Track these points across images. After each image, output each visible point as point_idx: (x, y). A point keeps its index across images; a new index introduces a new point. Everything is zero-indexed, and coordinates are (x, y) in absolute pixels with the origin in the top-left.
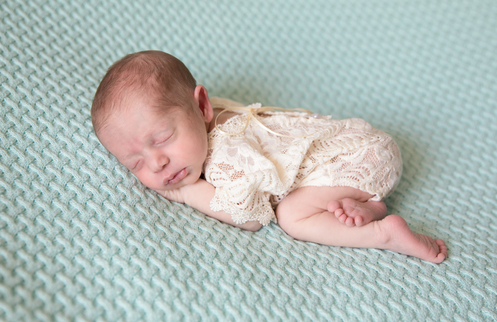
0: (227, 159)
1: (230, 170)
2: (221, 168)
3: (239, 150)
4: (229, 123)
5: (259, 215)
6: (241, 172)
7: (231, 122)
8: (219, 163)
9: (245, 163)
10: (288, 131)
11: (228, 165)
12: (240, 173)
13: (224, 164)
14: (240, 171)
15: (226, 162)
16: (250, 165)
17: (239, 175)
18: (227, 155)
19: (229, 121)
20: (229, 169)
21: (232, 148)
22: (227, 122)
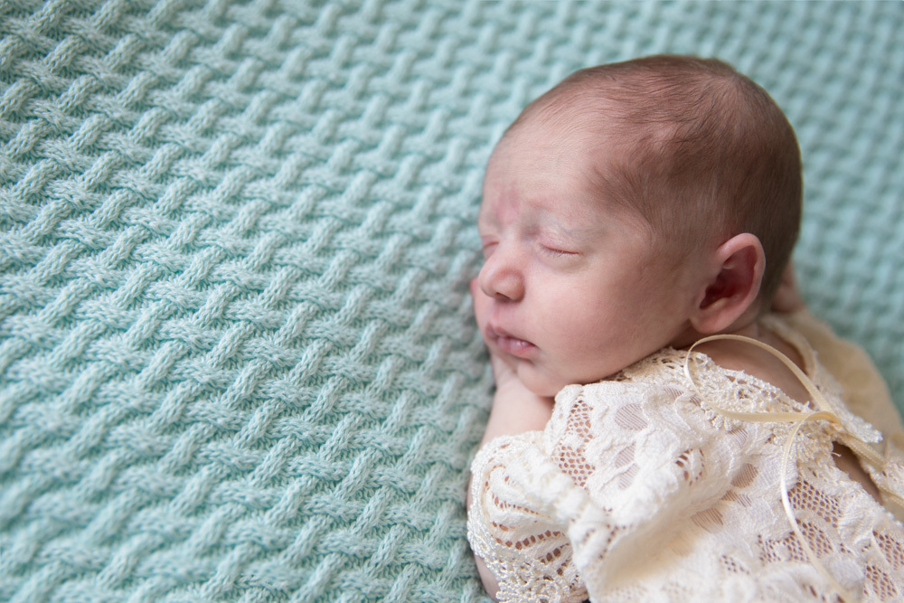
0: (604, 414)
1: (575, 435)
2: (573, 411)
3: (644, 432)
4: (732, 379)
5: (513, 579)
6: (588, 467)
7: (741, 382)
8: (585, 400)
9: (618, 464)
10: (835, 548)
11: (588, 423)
12: (582, 463)
13: (589, 412)
14: (589, 461)
15: (594, 416)
16: (617, 480)
17: (576, 464)
18: (616, 407)
19: (740, 375)
20: (578, 430)
21: (644, 415)
22: (731, 373)
